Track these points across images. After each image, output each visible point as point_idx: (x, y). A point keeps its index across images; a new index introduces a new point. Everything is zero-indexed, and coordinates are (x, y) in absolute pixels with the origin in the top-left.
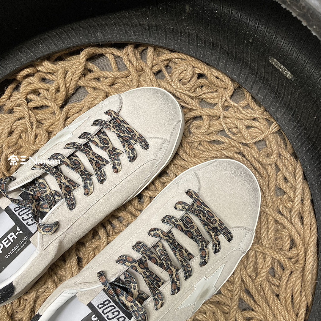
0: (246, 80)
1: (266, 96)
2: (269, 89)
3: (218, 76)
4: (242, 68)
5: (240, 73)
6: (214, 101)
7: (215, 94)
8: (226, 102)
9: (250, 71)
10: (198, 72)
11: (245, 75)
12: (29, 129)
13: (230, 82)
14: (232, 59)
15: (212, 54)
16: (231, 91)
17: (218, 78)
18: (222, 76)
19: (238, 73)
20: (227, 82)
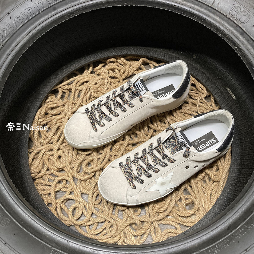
0: (214, 90)
1: (221, 99)
2: (223, 97)
3: (201, 86)
4: (213, 85)
5: (212, 87)
6: (196, 98)
7: (197, 95)
8: (201, 100)
9: (217, 87)
10: (192, 83)
11: (214, 88)
12: (106, 85)
13: (206, 91)
14: (210, 80)
15: (201, 76)
16: (205, 95)
17: (201, 88)
18: (203, 87)
19: (211, 86)
20: (204, 90)
